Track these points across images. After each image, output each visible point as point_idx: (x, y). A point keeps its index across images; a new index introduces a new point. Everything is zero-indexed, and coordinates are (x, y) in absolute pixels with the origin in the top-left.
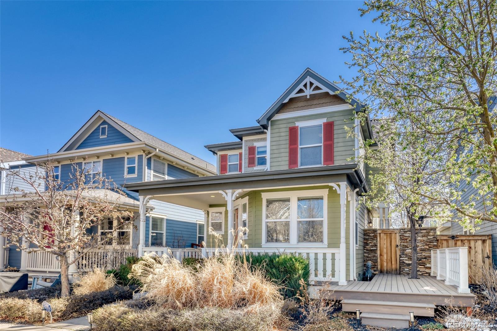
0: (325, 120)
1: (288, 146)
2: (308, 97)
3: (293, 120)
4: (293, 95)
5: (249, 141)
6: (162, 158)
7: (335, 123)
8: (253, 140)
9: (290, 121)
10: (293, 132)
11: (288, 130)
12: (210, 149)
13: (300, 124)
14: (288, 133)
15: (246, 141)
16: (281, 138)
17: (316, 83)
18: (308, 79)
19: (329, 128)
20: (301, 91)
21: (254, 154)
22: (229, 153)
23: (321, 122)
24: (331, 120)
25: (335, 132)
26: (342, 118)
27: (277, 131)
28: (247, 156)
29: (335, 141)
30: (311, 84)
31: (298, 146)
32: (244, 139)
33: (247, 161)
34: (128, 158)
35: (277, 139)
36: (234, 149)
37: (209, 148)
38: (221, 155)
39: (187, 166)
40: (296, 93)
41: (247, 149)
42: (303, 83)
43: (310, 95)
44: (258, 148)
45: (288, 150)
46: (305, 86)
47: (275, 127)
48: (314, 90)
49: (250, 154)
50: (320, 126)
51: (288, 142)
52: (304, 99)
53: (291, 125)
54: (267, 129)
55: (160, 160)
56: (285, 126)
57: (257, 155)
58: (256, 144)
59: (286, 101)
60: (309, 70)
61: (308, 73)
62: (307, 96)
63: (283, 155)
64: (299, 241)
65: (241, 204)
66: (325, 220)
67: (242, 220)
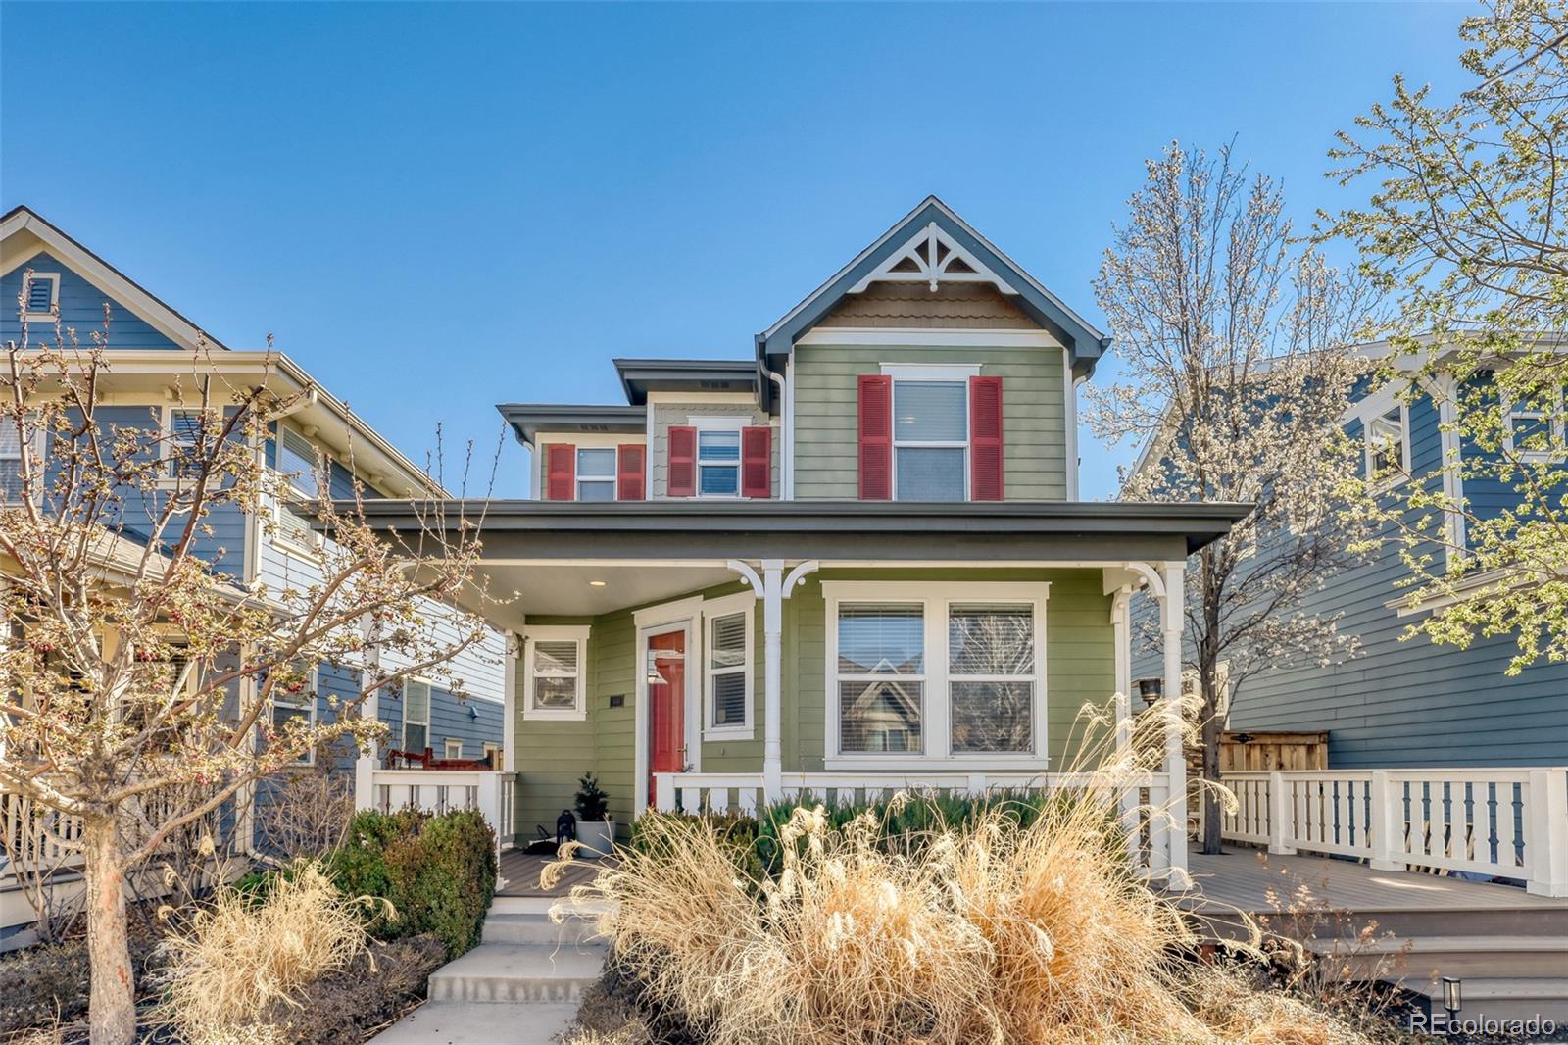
0: (974, 370)
1: (854, 437)
2: (934, 288)
3: (873, 356)
4: (882, 273)
5: (673, 407)
6: (311, 432)
7: (1006, 384)
8: (684, 407)
9: (862, 355)
10: (873, 396)
11: (855, 384)
12: (514, 420)
13: (896, 372)
14: (854, 396)
15: (659, 407)
16: (833, 409)
17: (957, 250)
18: (933, 233)
19: (988, 395)
20: (906, 264)
21: (689, 452)
22: (580, 441)
23: (965, 373)
24: (993, 372)
25: (1007, 411)
26: (1027, 371)
27: (817, 381)
28: (664, 459)
29: (1007, 438)
30: (943, 250)
31: (890, 440)
32: (654, 398)
33: (664, 474)
34: (175, 415)
35: (819, 409)
36: (604, 429)
37: (512, 415)
38: (550, 445)
39: (385, 474)
40: (892, 270)
41: (666, 434)
42: (918, 240)
43: (939, 284)
44: (702, 434)
45: (854, 450)
46: (923, 249)
47: (809, 368)
48: (950, 268)
49: (673, 452)
50: (961, 385)
51: (854, 423)
52: (920, 291)
53: (868, 371)
54: (782, 372)
55: (304, 436)
56: (845, 369)
57: (700, 458)
58: (698, 423)
59: (860, 287)
60: (936, 204)
61: (931, 212)
62: (927, 284)
63: (837, 462)
64: (956, 747)
65: (703, 619)
66: (1040, 680)
67: (711, 672)
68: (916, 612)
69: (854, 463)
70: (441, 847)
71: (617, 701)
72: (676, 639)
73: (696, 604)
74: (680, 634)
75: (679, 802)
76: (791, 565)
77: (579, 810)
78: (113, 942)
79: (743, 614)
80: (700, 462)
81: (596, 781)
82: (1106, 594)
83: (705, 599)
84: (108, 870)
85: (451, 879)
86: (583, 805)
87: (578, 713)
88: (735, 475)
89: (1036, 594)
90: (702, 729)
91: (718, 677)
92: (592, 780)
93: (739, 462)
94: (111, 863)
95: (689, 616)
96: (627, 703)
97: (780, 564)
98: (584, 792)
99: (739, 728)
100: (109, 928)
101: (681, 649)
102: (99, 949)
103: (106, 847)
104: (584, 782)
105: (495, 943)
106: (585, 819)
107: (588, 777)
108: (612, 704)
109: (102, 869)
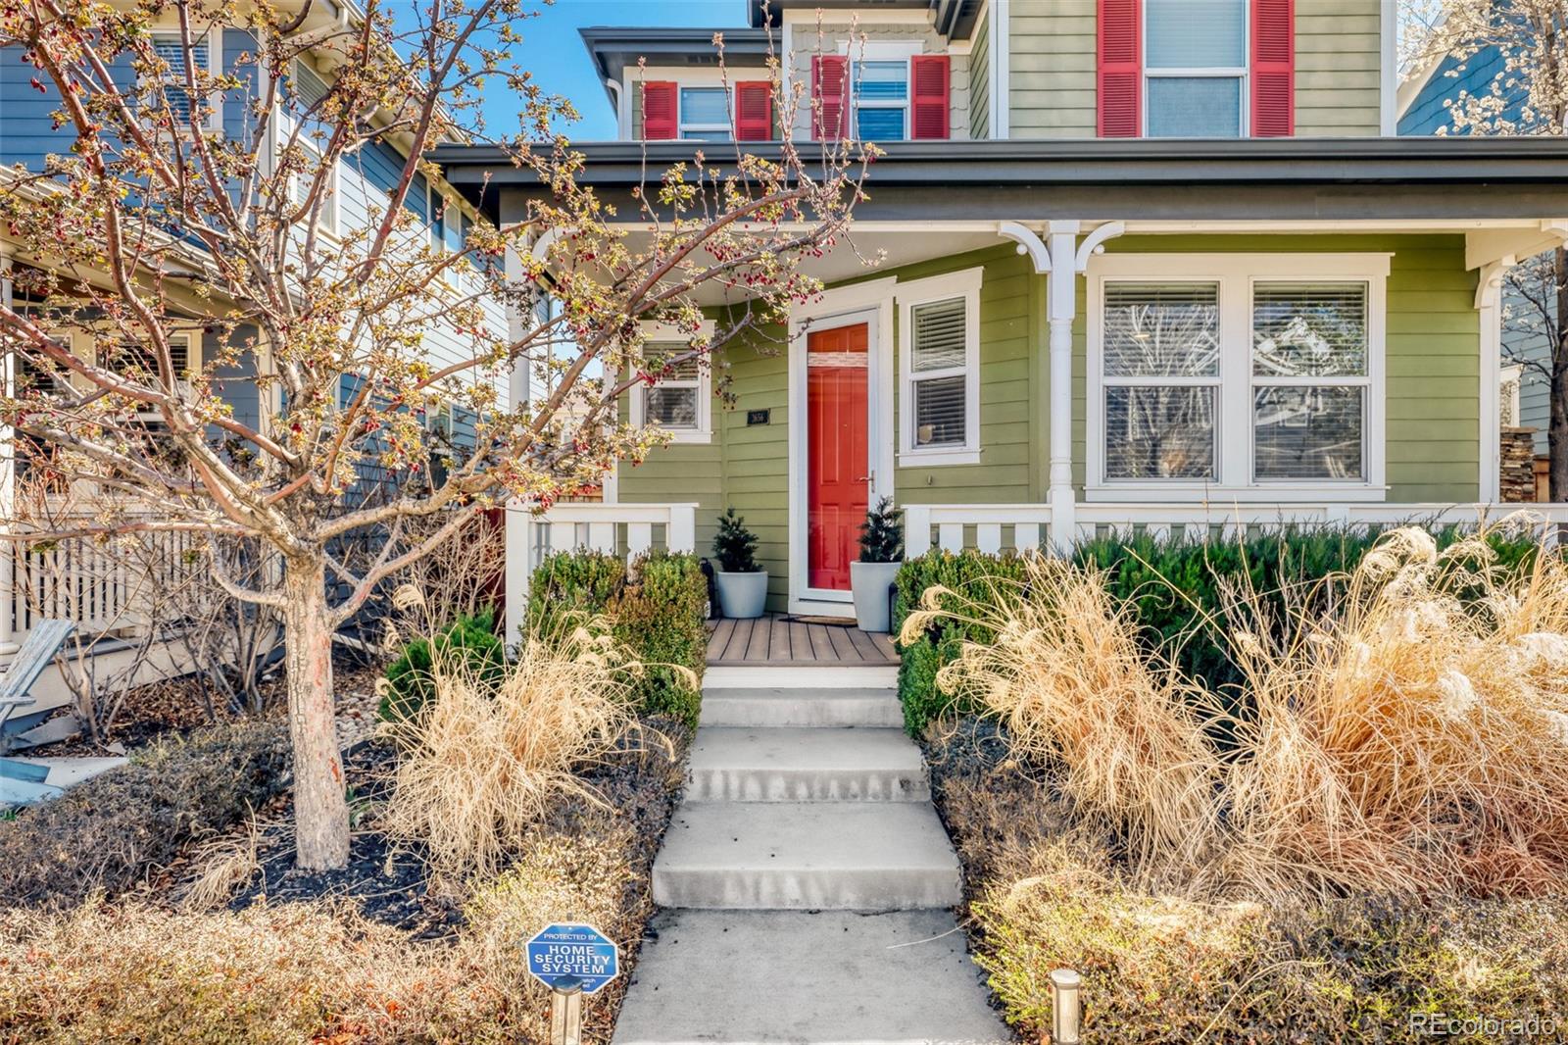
5: (817, 30)
8: (833, 29)
10: (1116, 8)
12: (594, 48)
15: (800, 29)
16: (1062, 26)
19: (1275, 4)
21: (841, 90)
22: (683, 77)
29: (1300, 62)
31: (1140, 67)
32: (794, 18)
33: (807, 118)
35: (1043, 26)
38: (645, 83)
41: (807, 65)
44: (853, 65)
45: (1092, 80)
49: (818, 90)
57: (855, 97)
63: (1068, 98)
64: (1261, 471)
65: (896, 307)
66: (1375, 383)
67: (908, 377)
68: (1208, 296)
69: (1090, 99)
70: (675, 601)
71: (758, 418)
72: (854, 336)
73: (888, 286)
74: (862, 328)
75: (935, 544)
76: (1086, 229)
77: (720, 557)
78: (324, 727)
79: (963, 300)
80: (856, 102)
81: (741, 520)
82: (1469, 268)
83: (898, 281)
84: (317, 632)
85: (686, 642)
86: (724, 551)
87: (700, 433)
88: (901, 120)
89: (1373, 271)
90: (896, 451)
91: (920, 383)
92: (735, 519)
93: (906, 103)
94: (320, 622)
95: (871, 304)
96: (773, 418)
97: (1075, 226)
98: (725, 534)
99: (957, 449)
100: (320, 709)
101: (863, 348)
102: (308, 736)
103: (313, 601)
104: (724, 521)
105: (713, 728)
106: (727, 569)
107: (731, 514)
108: (750, 422)
109: (310, 630)
